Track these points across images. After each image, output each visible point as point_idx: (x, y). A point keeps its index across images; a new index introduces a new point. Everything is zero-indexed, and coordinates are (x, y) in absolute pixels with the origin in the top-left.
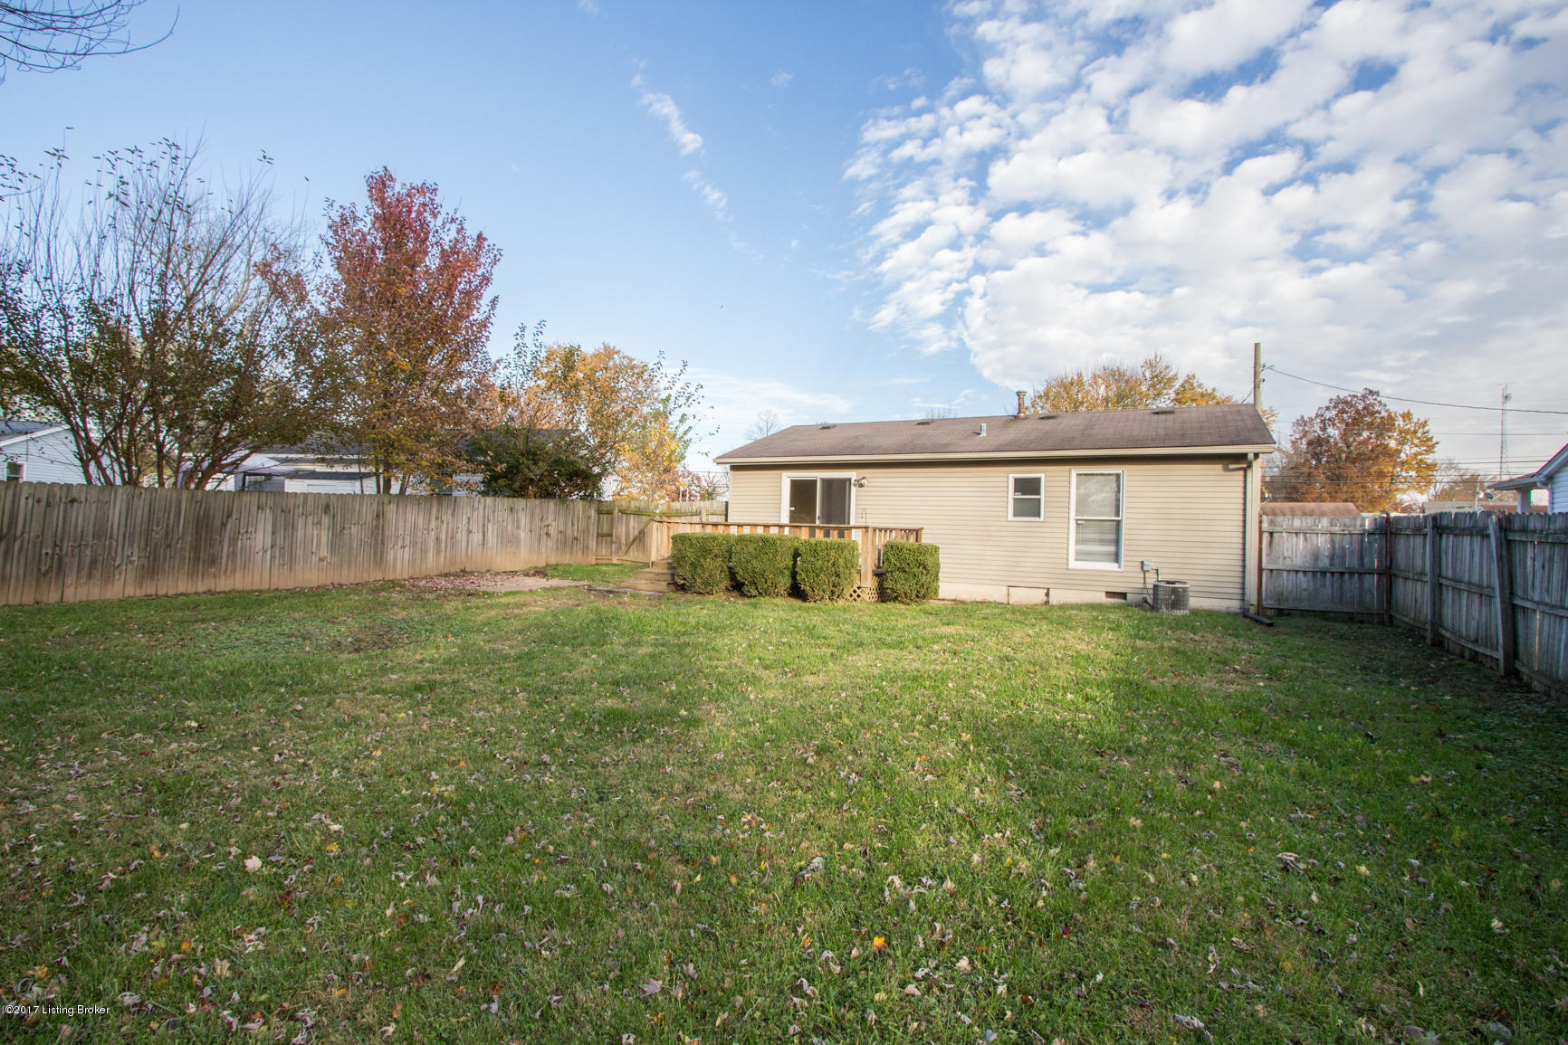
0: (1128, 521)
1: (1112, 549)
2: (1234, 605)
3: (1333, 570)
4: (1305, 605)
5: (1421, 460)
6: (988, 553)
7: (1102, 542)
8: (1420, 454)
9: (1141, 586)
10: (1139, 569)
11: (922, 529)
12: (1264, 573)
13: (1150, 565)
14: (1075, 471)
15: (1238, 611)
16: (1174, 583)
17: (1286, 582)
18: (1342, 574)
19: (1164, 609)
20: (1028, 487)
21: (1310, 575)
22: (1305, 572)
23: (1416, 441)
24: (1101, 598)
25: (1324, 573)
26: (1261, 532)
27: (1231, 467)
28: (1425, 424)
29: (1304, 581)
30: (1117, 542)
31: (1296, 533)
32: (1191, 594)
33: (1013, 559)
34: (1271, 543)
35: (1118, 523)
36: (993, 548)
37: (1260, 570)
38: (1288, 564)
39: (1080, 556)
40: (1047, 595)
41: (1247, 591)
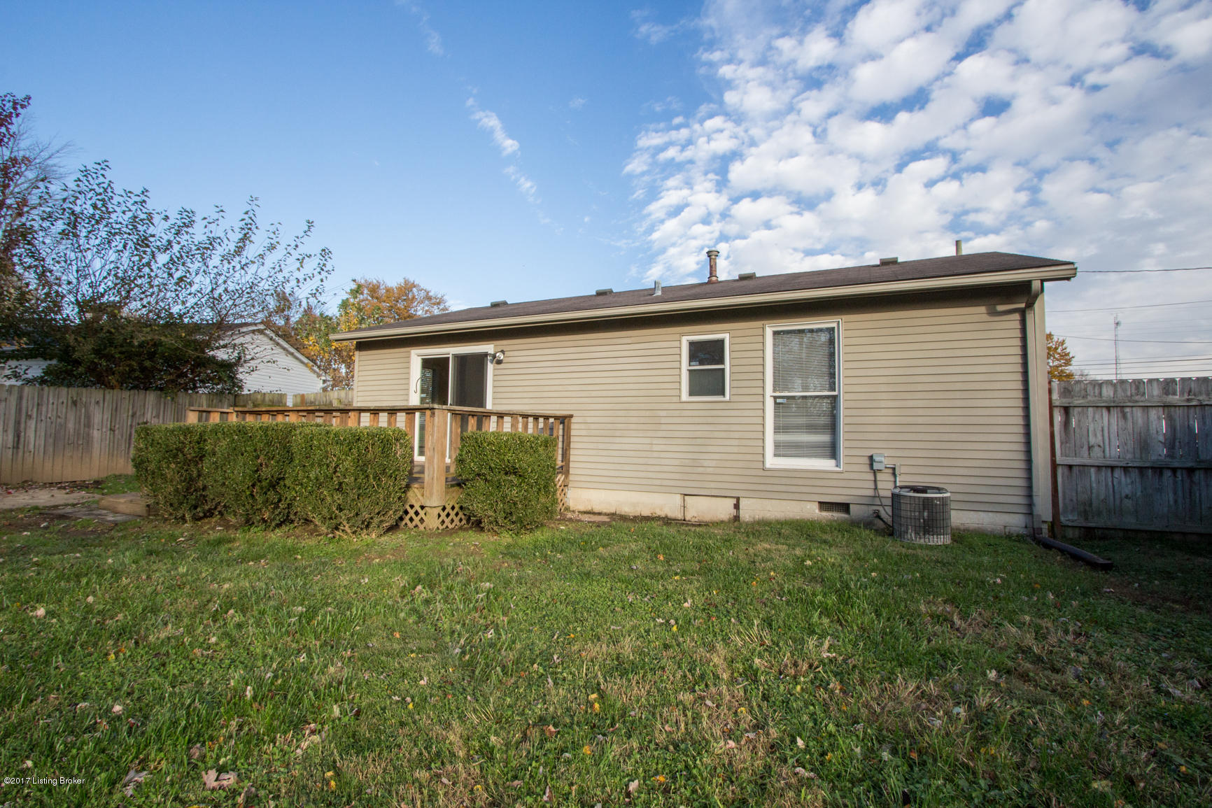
0: (848, 396)
1: (825, 438)
2: (1015, 522)
3: (1176, 465)
4: (1130, 522)
5: (1062, 371)
6: (655, 448)
7: (811, 428)
8: (1061, 366)
9: (871, 493)
10: (867, 468)
11: (571, 416)
12: (1060, 471)
13: (883, 461)
14: (770, 328)
15: (1024, 532)
16: (924, 490)
17: (1097, 484)
18: (1191, 471)
19: (911, 535)
20: (707, 353)
21: (1135, 474)
22: (1126, 469)
23: (1057, 356)
24: (811, 511)
25: (1159, 470)
26: (1051, 407)
27: (1000, 308)
28: (1063, 343)
29: (1126, 484)
30: (833, 427)
31: (1108, 408)
32: (953, 506)
33: (690, 456)
34: (1066, 423)
35: (834, 399)
36: (664, 441)
37: (1054, 466)
38: (1097, 457)
39: (782, 449)
40: (737, 506)
41: (1036, 499)
